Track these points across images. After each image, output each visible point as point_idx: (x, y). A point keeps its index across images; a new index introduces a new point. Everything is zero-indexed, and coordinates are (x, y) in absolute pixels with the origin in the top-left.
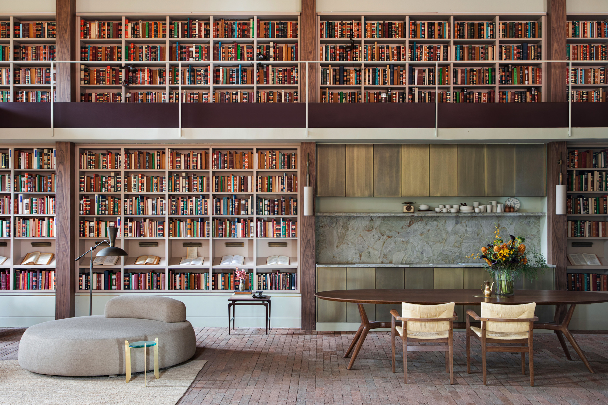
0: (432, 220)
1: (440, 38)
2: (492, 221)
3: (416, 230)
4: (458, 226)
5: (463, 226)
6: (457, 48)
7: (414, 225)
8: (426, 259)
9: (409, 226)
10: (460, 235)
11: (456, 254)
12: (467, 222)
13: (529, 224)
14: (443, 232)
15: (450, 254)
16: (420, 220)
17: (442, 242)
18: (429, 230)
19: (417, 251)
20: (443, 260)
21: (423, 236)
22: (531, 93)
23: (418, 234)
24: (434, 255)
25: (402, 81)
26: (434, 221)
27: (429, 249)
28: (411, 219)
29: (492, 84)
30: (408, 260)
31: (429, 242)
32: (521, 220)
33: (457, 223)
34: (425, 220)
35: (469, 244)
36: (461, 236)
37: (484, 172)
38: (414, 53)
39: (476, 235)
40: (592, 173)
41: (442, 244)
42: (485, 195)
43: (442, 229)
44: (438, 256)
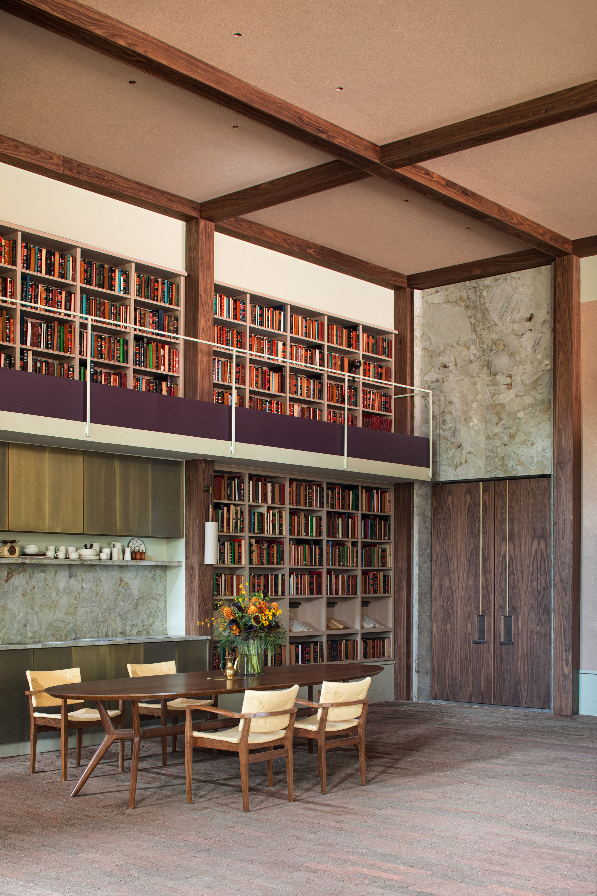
0: (39, 570)
1: (62, 278)
2: (113, 573)
3: (17, 588)
4: (73, 581)
5: (78, 581)
6: (83, 298)
7: (13, 578)
8: (30, 635)
9: (7, 581)
10: (74, 595)
11: (70, 626)
12: (83, 574)
13: (155, 578)
14: (53, 591)
15: (61, 625)
16: (22, 571)
17: (51, 607)
18: (34, 587)
19: (18, 623)
20: (53, 635)
21: (26, 597)
22: (167, 385)
23: (19, 593)
24: (41, 629)
25: (9, 337)
26: (40, 572)
27: (35, 618)
28: (9, 568)
29: (124, 362)
30: (5, 637)
31: (35, 607)
32: (146, 573)
33: (70, 577)
34: (29, 570)
35: (85, 609)
36: (76, 596)
37: (115, 497)
38: (26, 293)
39: (94, 595)
40: (228, 506)
41: (52, 610)
42: (116, 533)
43: (52, 585)
44: (47, 629)
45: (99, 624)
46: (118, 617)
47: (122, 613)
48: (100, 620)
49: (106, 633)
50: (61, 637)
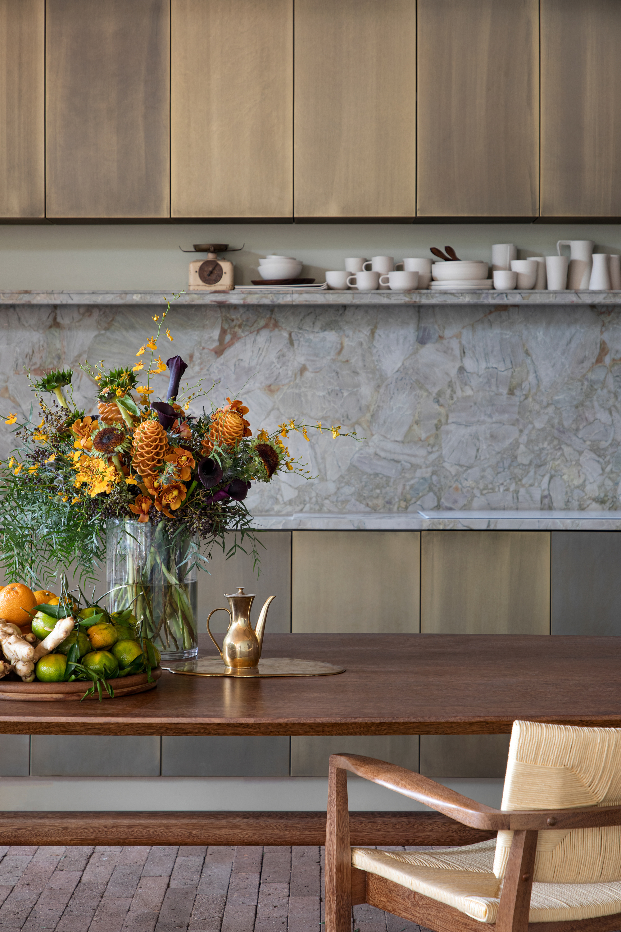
0: (319, 324)
2: (573, 329)
3: (249, 371)
4: (429, 353)
5: (447, 351)
7: (238, 345)
9: (219, 352)
10: (435, 390)
11: (419, 473)
12: (467, 335)
14: (363, 378)
15: (392, 472)
16: (266, 326)
17: (358, 423)
18: (303, 369)
20: (360, 497)
21: (279, 395)
23: (255, 385)
26: (323, 329)
27: (305, 449)
31: (304, 422)
33: (422, 341)
34: (288, 324)
35: (473, 429)
36: (439, 394)
39: (504, 391)
41: (359, 430)
42: (534, 210)
43: (360, 364)
44: (342, 480)
45: (518, 471)
46: (588, 455)
47: (604, 444)
48: (523, 460)
49: (543, 497)
50: (389, 503)
